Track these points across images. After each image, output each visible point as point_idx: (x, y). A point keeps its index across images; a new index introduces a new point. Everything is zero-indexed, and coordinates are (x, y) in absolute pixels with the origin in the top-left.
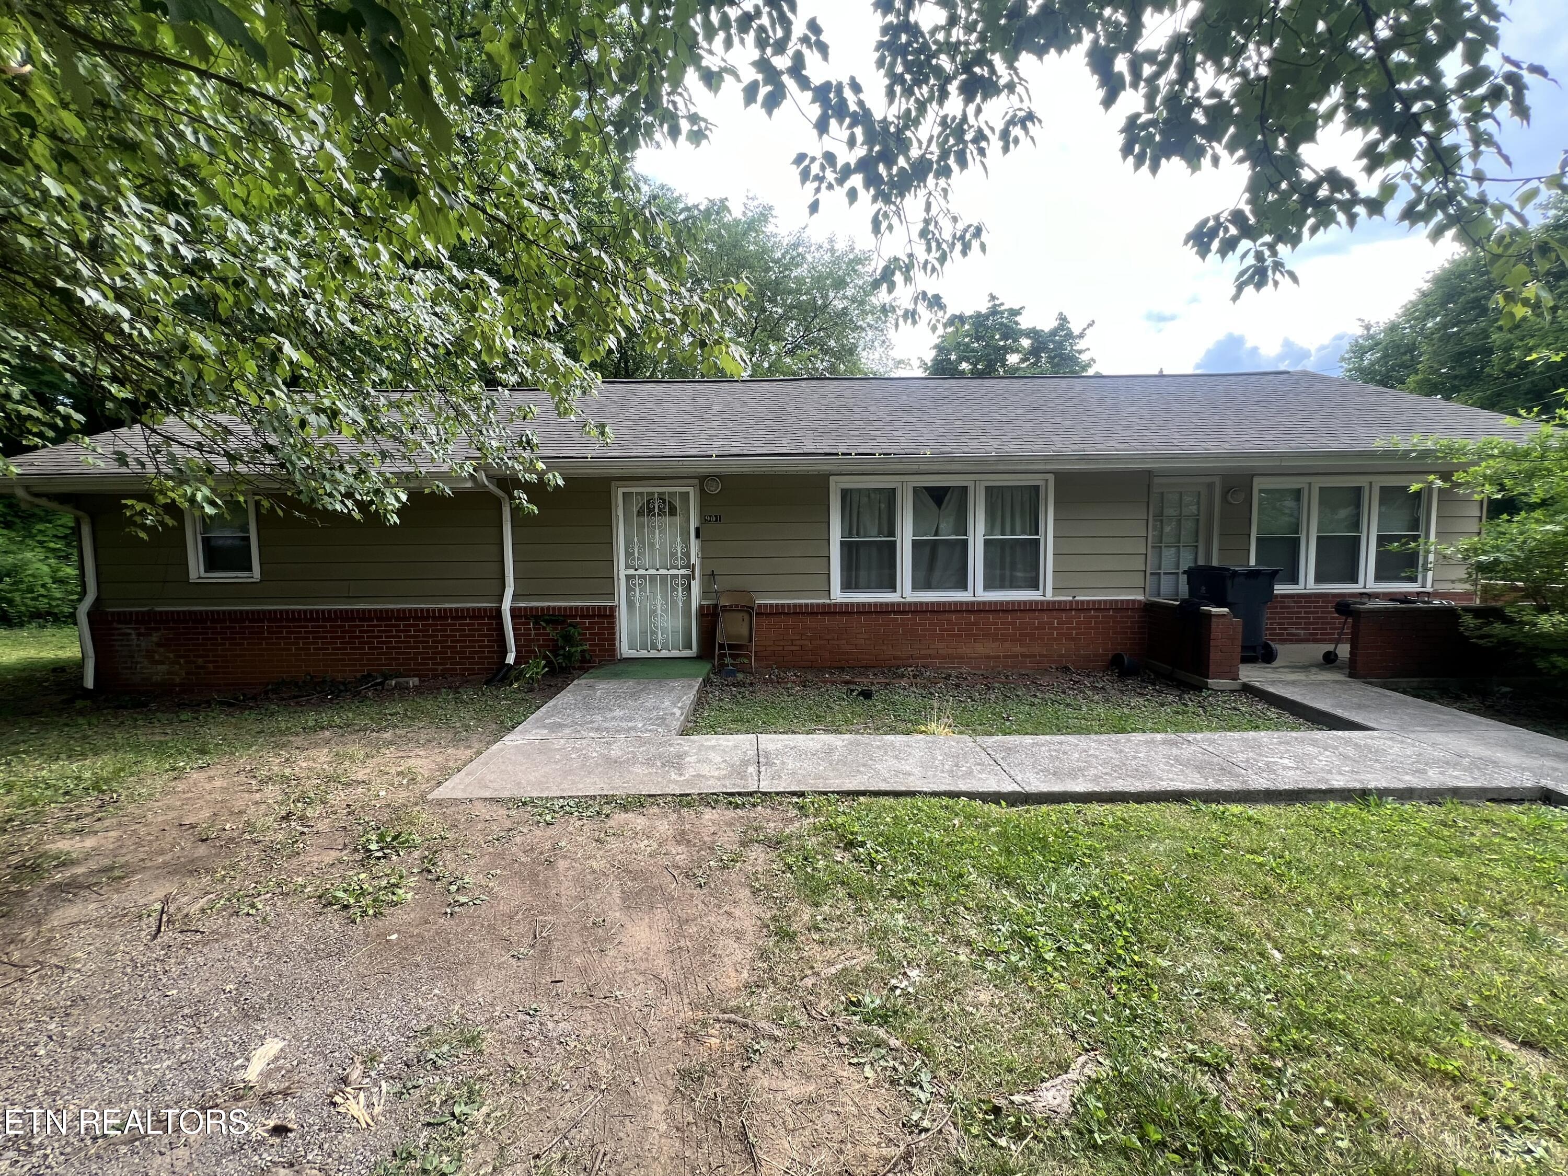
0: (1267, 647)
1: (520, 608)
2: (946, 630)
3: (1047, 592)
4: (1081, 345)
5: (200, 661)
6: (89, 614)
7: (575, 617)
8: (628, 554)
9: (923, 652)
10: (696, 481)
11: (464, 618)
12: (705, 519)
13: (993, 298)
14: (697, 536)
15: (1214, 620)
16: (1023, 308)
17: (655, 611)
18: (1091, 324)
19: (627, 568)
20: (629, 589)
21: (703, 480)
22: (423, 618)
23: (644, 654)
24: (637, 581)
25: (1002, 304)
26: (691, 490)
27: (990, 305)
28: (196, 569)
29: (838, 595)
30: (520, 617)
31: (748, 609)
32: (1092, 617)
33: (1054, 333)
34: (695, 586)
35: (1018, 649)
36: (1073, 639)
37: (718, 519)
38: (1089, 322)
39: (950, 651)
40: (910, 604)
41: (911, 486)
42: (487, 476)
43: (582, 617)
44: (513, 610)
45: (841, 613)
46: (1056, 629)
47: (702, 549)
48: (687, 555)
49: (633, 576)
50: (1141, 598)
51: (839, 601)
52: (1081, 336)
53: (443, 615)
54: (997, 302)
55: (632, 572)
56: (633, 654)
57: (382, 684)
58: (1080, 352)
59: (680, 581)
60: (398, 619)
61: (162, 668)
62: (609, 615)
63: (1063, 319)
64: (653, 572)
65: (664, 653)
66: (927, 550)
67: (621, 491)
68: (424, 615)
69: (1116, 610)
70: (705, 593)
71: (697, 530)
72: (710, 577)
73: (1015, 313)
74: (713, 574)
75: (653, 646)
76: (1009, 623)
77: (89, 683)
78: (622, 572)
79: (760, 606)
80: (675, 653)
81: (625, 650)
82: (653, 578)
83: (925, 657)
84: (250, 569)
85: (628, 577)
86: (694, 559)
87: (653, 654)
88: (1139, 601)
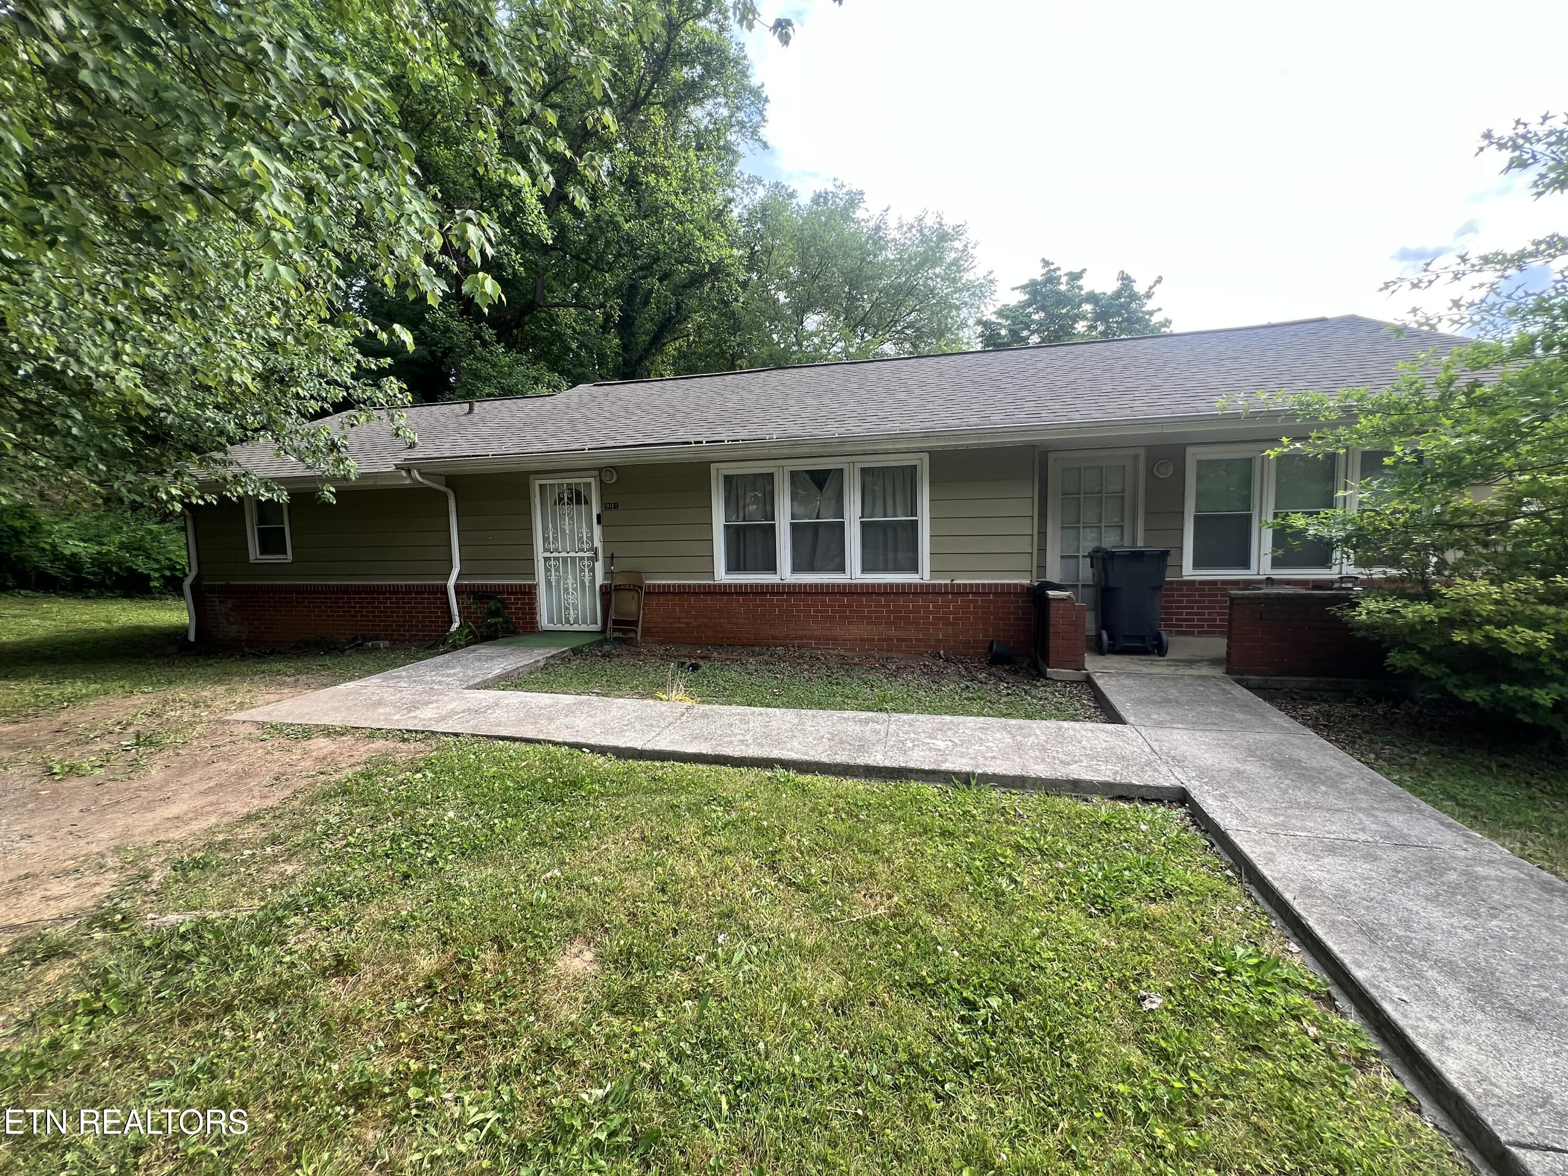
0: (1158, 637)
1: (462, 585)
2: (820, 612)
3: (924, 575)
4: (1150, 305)
5: (256, 623)
6: (191, 585)
7: (503, 593)
8: (546, 539)
9: (798, 632)
10: (597, 473)
11: (423, 593)
12: (607, 506)
13: (1046, 263)
14: (599, 522)
15: (1053, 604)
16: (1084, 271)
17: (567, 589)
18: (1159, 280)
19: (545, 550)
20: (547, 570)
21: (601, 471)
22: (394, 593)
23: (559, 627)
24: (552, 562)
25: (1058, 269)
26: (592, 480)
27: (1044, 271)
28: (254, 553)
29: (722, 576)
30: (463, 593)
31: (637, 588)
32: (970, 601)
33: (1118, 295)
34: (599, 566)
35: (893, 632)
36: (951, 624)
37: (616, 506)
38: (1155, 279)
39: (825, 632)
40: (789, 586)
41: (787, 470)
42: (420, 474)
43: (508, 593)
44: (456, 587)
45: (721, 593)
46: (931, 612)
47: (604, 534)
48: (591, 539)
49: (549, 558)
50: (1026, 582)
51: (722, 582)
52: (1149, 296)
53: (408, 590)
54: (1052, 267)
55: (548, 555)
56: (551, 627)
57: (361, 645)
58: (1151, 313)
59: (586, 563)
60: (379, 593)
61: (234, 627)
62: (529, 593)
63: (1126, 280)
64: (564, 554)
65: (576, 627)
66: (809, 534)
67: (538, 482)
68: (395, 590)
69: (996, 594)
70: (608, 573)
71: (599, 516)
72: (610, 559)
73: (1075, 277)
74: (612, 557)
75: (568, 621)
76: (883, 606)
77: (192, 638)
78: (540, 554)
79: (649, 586)
80: (584, 628)
81: (544, 622)
82: (565, 560)
83: (801, 638)
84: (285, 553)
85: (546, 559)
86: (598, 544)
87: (567, 627)
88: (1022, 586)
